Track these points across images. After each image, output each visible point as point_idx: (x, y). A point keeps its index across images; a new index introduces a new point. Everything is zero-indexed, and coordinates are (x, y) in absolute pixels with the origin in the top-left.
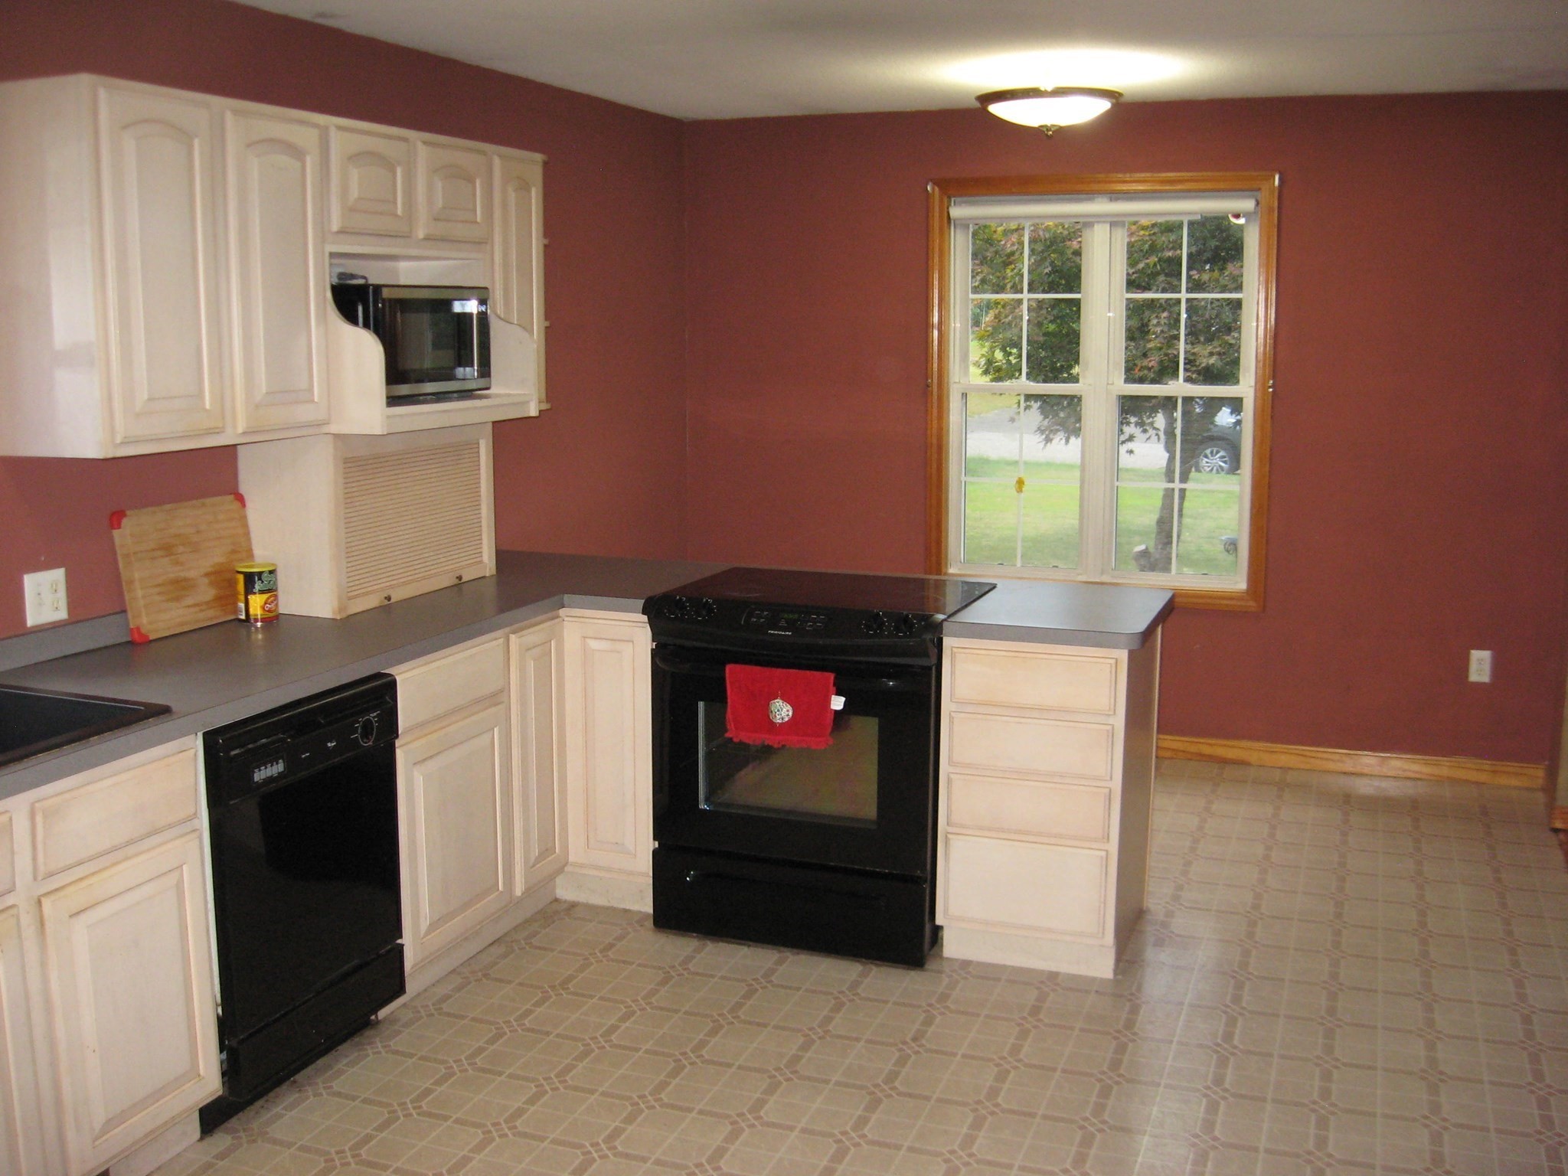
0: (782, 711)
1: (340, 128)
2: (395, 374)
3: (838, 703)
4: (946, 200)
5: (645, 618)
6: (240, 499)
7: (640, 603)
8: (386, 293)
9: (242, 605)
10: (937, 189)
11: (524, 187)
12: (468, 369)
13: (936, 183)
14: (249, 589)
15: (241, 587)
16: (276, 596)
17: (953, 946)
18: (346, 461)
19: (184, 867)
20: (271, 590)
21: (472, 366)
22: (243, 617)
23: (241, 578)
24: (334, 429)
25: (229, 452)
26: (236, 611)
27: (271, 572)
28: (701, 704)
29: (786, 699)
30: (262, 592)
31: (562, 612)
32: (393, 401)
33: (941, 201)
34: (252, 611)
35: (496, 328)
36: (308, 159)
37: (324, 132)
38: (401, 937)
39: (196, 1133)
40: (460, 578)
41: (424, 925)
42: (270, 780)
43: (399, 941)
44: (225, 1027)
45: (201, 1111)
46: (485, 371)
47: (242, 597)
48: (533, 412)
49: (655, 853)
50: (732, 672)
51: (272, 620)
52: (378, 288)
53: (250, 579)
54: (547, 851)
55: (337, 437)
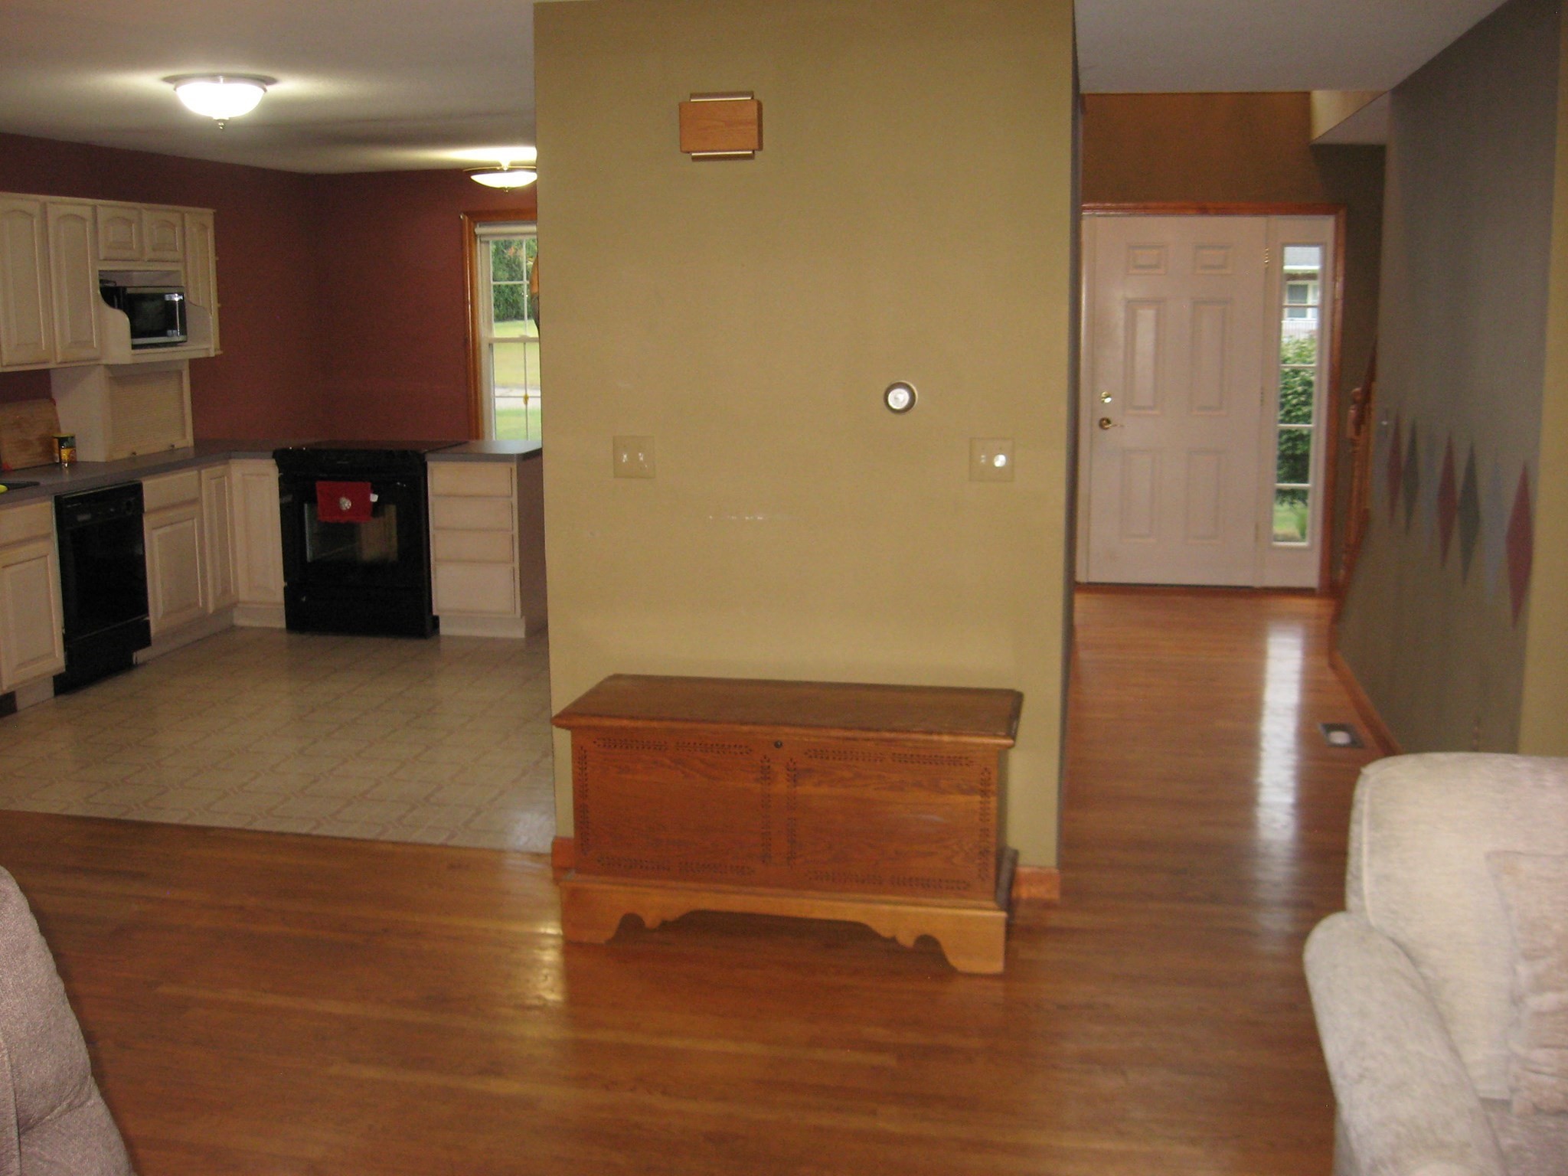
0: (346, 504)
1: (102, 205)
2: (135, 333)
3: (374, 498)
4: (472, 224)
5: (273, 461)
6: (54, 402)
7: (271, 454)
8: (129, 291)
9: (57, 455)
10: (467, 218)
11: (204, 227)
12: (174, 331)
13: (466, 213)
14: (60, 445)
15: (56, 446)
16: (75, 450)
17: (444, 629)
18: (110, 378)
19: (48, 557)
20: (72, 446)
21: (177, 329)
22: (58, 461)
23: (56, 441)
24: (104, 362)
25: (46, 373)
26: (53, 458)
27: (73, 437)
28: (306, 506)
29: (347, 497)
30: (67, 448)
31: (231, 461)
32: (134, 347)
33: (470, 226)
34: (63, 458)
35: (188, 308)
36: (87, 223)
37: (95, 208)
38: (148, 615)
39: (52, 694)
40: (173, 446)
41: (160, 616)
42: (84, 522)
43: (147, 618)
44: (66, 639)
45: (54, 677)
46: (184, 332)
47: (57, 451)
48: (212, 354)
49: (285, 589)
50: (319, 485)
51: (73, 463)
52: (125, 288)
53: (62, 441)
54: (226, 591)
55: (108, 367)
